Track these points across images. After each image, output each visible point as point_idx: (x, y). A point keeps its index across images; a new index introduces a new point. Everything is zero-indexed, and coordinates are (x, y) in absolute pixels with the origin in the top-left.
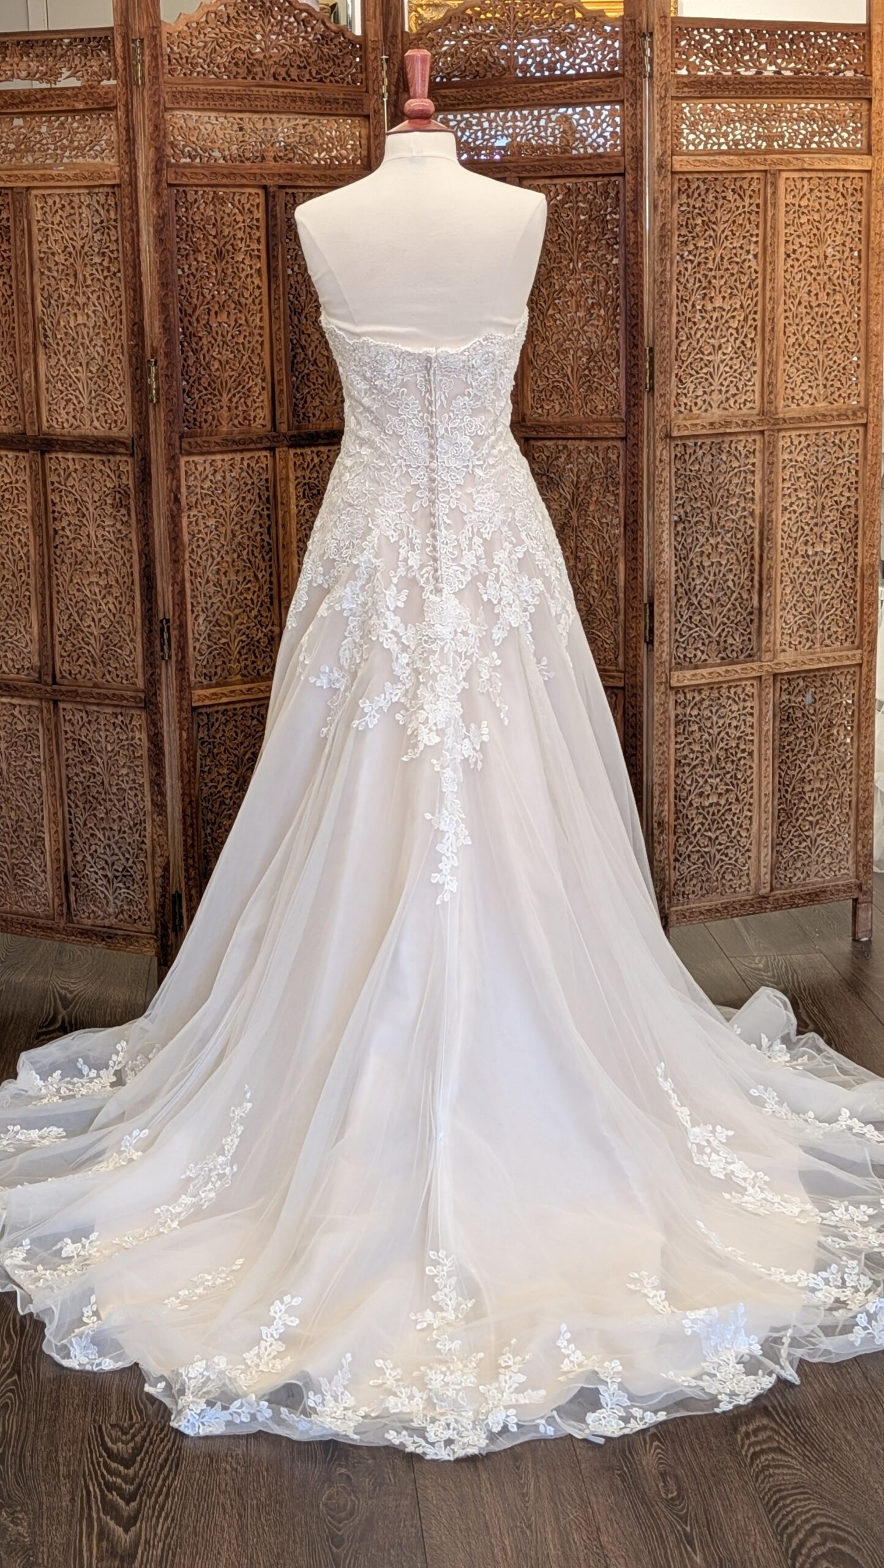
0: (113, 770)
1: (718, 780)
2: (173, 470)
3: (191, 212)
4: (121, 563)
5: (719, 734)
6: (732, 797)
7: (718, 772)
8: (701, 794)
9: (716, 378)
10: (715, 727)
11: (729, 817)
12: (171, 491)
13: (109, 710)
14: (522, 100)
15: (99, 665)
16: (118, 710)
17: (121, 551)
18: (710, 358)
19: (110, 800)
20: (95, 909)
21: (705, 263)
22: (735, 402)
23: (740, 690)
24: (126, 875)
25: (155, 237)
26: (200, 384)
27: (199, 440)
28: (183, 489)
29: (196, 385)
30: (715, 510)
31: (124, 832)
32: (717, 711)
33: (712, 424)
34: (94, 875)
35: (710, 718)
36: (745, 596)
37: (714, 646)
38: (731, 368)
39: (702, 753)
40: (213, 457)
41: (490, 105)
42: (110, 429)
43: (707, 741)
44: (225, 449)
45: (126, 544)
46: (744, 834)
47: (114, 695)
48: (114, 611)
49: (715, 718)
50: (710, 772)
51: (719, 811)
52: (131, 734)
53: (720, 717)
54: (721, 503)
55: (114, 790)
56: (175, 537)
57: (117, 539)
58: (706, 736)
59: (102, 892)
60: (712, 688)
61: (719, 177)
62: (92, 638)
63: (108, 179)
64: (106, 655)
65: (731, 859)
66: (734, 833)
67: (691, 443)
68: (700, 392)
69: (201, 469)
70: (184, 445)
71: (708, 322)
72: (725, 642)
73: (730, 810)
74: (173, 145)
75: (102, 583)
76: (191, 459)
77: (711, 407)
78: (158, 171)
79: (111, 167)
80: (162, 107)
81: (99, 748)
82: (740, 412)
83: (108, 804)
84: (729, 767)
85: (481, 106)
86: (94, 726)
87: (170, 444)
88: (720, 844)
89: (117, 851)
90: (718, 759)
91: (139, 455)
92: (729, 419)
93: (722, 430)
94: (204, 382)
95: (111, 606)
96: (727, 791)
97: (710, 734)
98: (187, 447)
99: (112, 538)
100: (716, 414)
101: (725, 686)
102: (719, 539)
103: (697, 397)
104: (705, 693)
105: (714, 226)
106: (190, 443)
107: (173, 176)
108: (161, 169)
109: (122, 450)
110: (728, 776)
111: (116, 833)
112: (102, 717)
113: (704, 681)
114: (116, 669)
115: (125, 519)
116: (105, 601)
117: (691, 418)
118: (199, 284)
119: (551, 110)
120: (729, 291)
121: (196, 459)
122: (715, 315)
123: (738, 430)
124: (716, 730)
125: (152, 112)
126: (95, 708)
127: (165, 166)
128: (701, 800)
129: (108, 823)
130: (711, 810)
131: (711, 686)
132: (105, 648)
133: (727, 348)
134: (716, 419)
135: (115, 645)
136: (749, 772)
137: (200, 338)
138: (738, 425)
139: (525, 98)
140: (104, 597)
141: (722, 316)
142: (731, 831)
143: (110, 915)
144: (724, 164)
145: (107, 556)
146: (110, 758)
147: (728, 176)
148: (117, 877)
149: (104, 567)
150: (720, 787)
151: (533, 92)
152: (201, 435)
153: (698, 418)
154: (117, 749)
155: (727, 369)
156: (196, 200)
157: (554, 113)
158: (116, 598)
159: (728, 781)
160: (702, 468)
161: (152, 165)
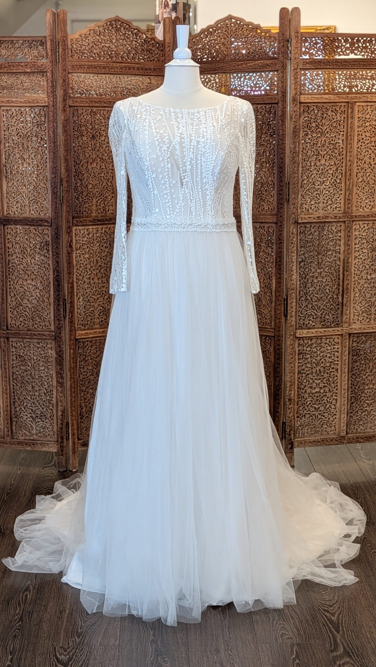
0: (36, 368)
1: (320, 381)
2: (69, 233)
3: (80, 119)
4: (44, 274)
5: (321, 359)
6: (327, 389)
7: (320, 377)
8: (311, 387)
9: (321, 196)
10: (319, 357)
11: (325, 399)
12: (68, 242)
13: (36, 341)
14: (233, 69)
15: (31, 321)
16: (40, 341)
17: (44, 269)
18: (318, 187)
19: (35, 382)
20: (26, 432)
21: (317, 144)
22: (331, 207)
23: (332, 340)
24: (42, 416)
25: (63, 129)
26: (82, 195)
27: (81, 219)
28: (74, 242)
29: (81, 195)
30: (320, 256)
31: (41, 396)
32: (320, 349)
33: (318, 217)
34: (25, 416)
35: (316, 352)
36: (335, 297)
37: (319, 319)
38: (329, 192)
39: (312, 368)
40: (88, 227)
41: (219, 71)
42: (39, 214)
43: (314, 363)
44: (93, 223)
45: (47, 266)
46: (333, 407)
47: (39, 334)
48: (39, 296)
49: (319, 353)
50: (316, 377)
51: (320, 396)
52: (46, 351)
53: (321, 352)
54: (323, 253)
55: (37, 377)
56: (70, 263)
57: (42, 264)
58: (314, 360)
59: (29, 424)
60: (318, 339)
61: (324, 105)
62: (28, 308)
63: (42, 103)
64: (34, 316)
65: (326, 418)
66: (328, 406)
67: (309, 226)
68: (313, 203)
69: (82, 232)
70: (74, 222)
71: (317, 170)
72: (325, 317)
73: (326, 395)
74: (72, 89)
75: (33, 284)
76: (78, 228)
77: (319, 210)
78: (64, 100)
79: (43, 98)
80: (67, 72)
81: (29, 358)
82: (333, 212)
83: (34, 384)
84: (325, 375)
85: (215, 72)
86: (28, 348)
87: (68, 221)
88: (320, 411)
89: (38, 405)
90: (320, 372)
91: (54, 226)
92: (327, 215)
93: (324, 220)
94: (85, 194)
95: (38, 294)
96: (325, 386)
97: (316, 360)
98: (76, 223)
99: (39, 263)
100: (321, 213)
101: (324, 338)
102: (322, 270)
103: (312, 205)
104: (314, 341)
105: (321, 127)
106: (77, 221)
107: (72, 102)
108: (66, 99)
109: (46, 224)
110: (325, 379)
111: (37, 397)
112: (32, 344)
113: (313, 335)
114: (39, 322)
115: (46, 255)
116: (35, 292)
117: (308, 214)
118: (83, 150)
119: (246, 74)
120: (328, 157)
121: (80, 228)
122: (321, 168)
123: (332, 220)
124: (319, 358)
125: (62, 74)
126: (29, 340)
127: (68, 98)
128: (311, 390)
129: (33, 392)
130: (316, 395)
131: (317, 338)
132: (34, 313)
133: (327, 183)
134: (321, 215)
135: (39, 312)
136: (335, 379)
137: (83, 174)
138: (332, 218)
139: (234, 68)
140: (34, 290)
141: (325, 168)
142: (326, 405)
143: (34, 434)
144: (327, 99)
145: (36, 271)
146: (35, 363)
147: (329, 105)
148: (37, 417)
149: (35, 276)
150: (321, 385)
151: (238, 66)
152: (83, 217)
153: (312, 214)
154: (39, 358)
155: (327, 192)
156: (82, 113)
157: (247, 75)
158: (40, 290)
159: (325, 382)
160: (314, 237)
161: (62, 97)
